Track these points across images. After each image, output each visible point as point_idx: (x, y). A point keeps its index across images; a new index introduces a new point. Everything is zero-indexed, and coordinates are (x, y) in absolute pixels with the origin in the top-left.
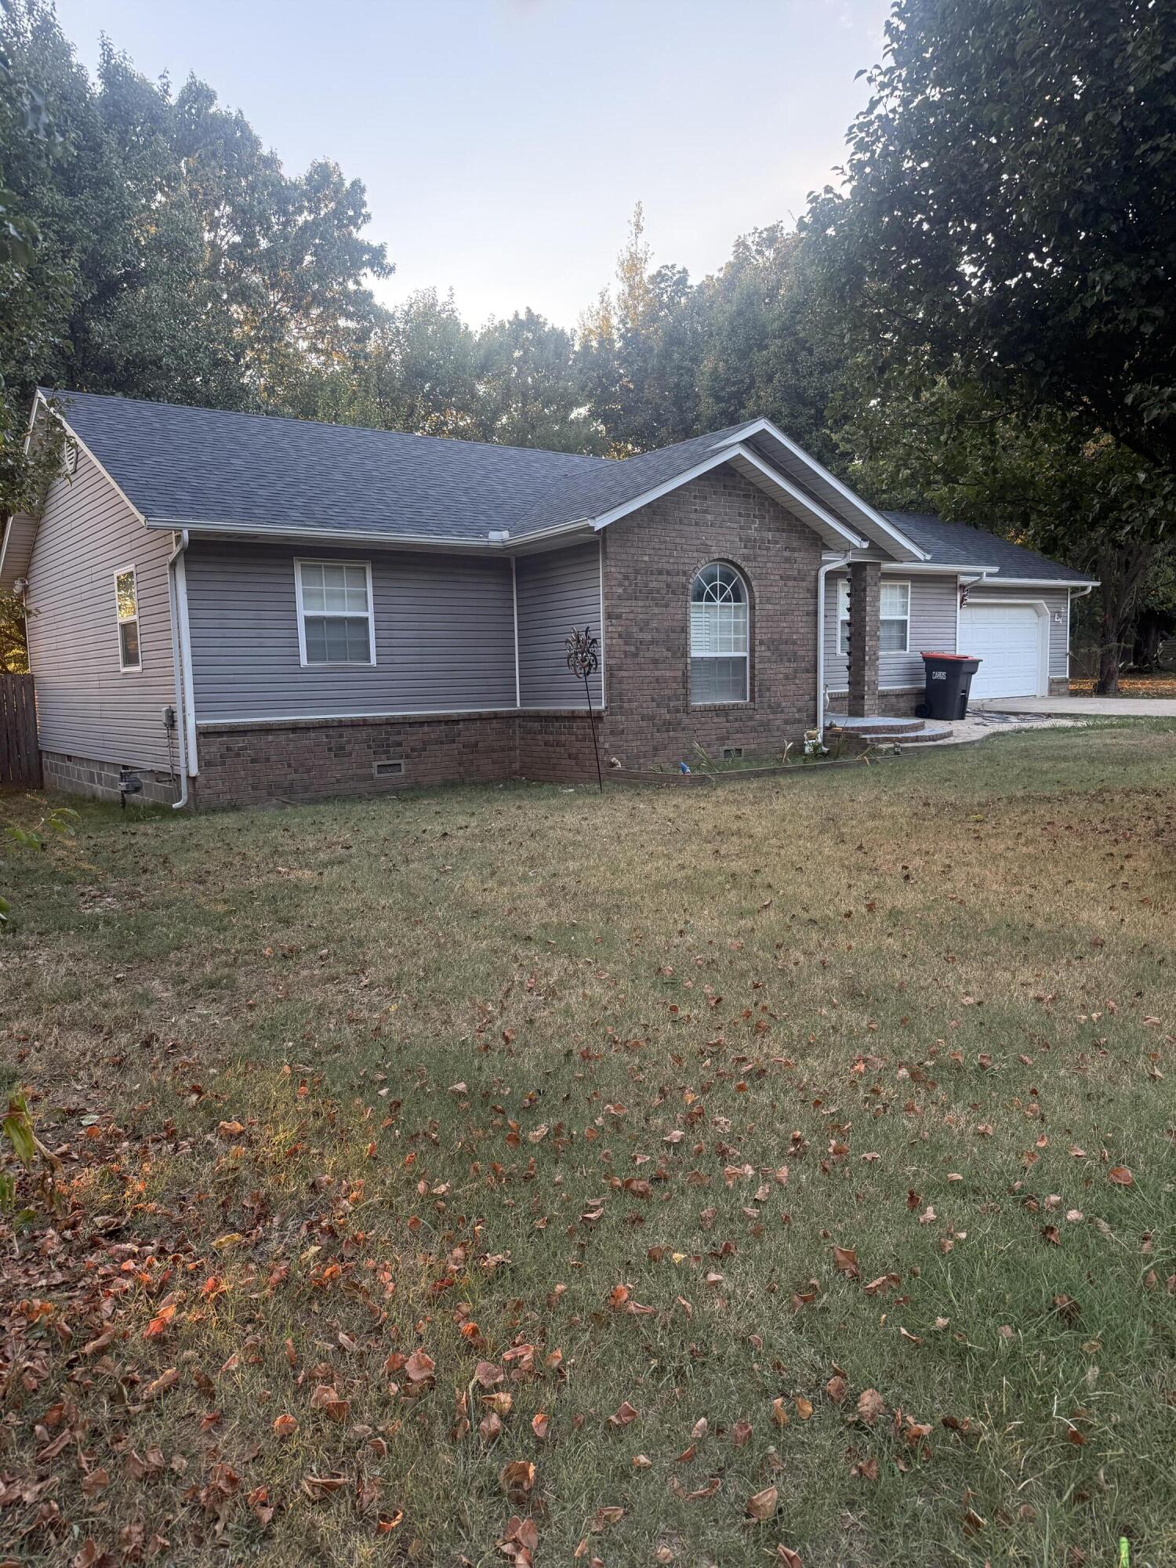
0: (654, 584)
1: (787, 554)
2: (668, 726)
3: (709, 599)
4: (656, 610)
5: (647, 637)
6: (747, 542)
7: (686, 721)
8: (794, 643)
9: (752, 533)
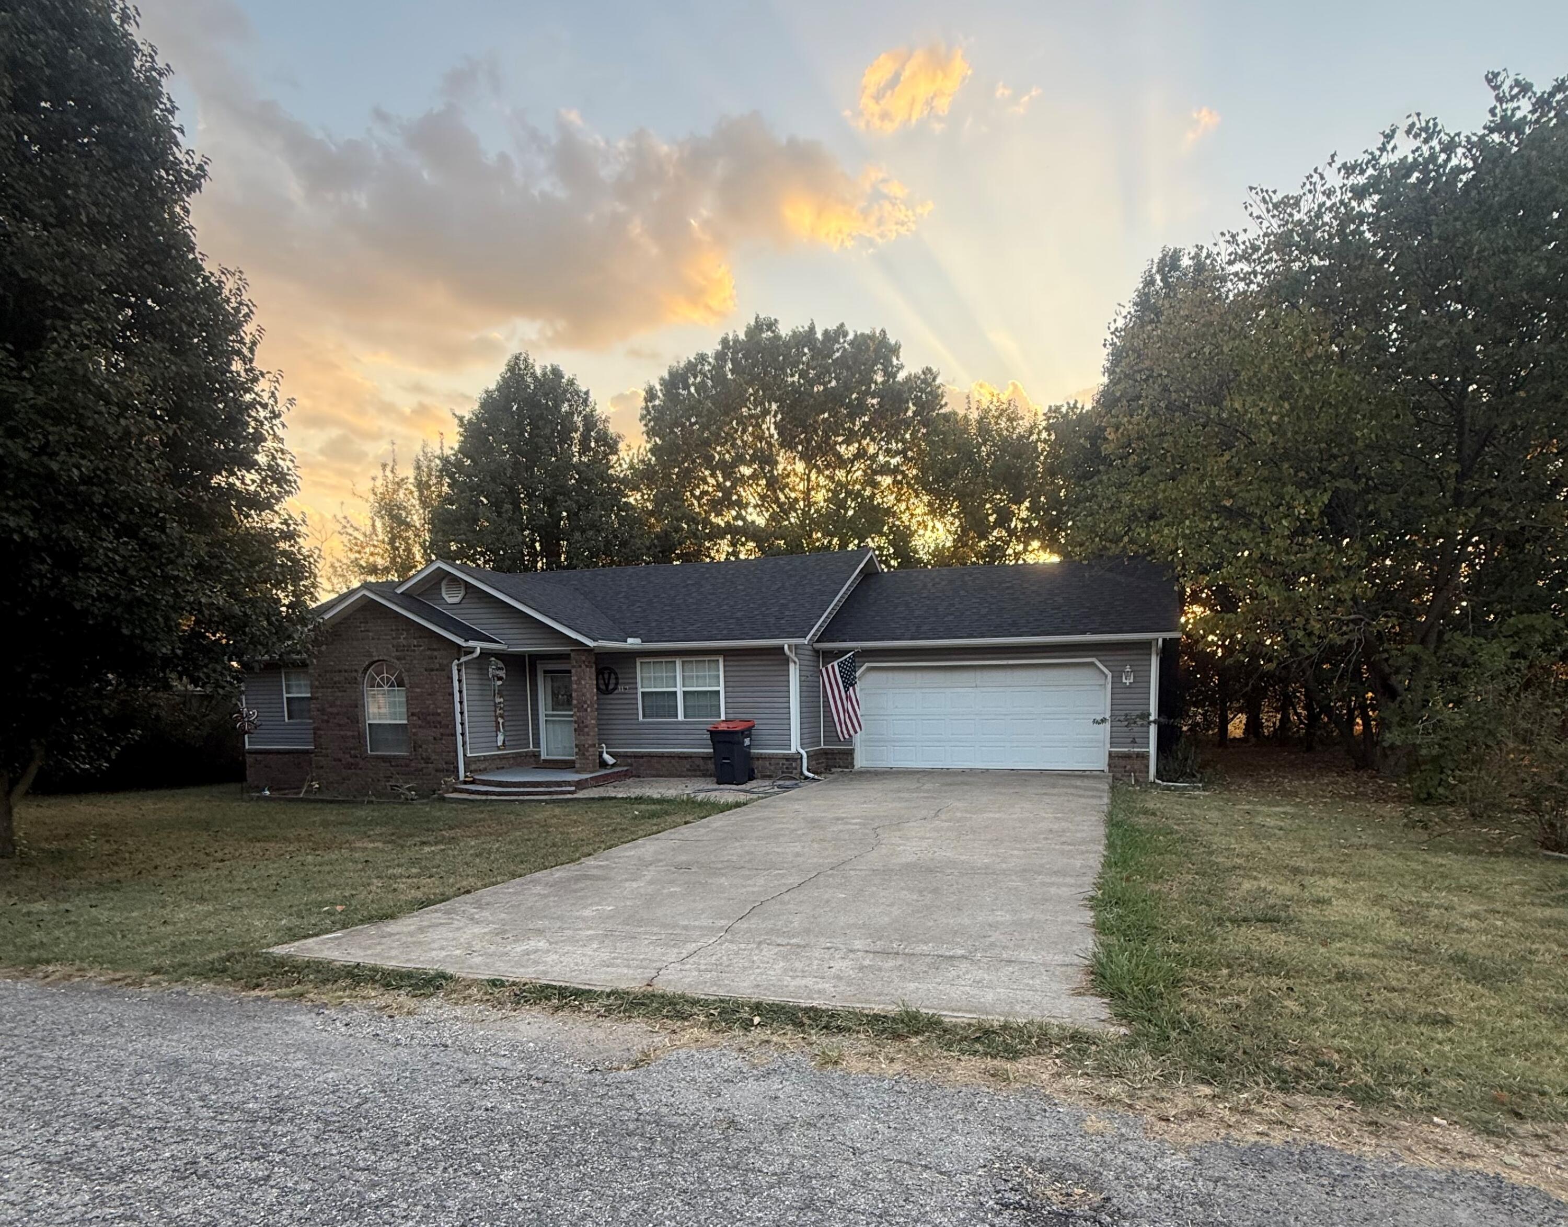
0: (336, 679)
1: (429, 653)
2: (349, 766)
3: (379, 686)
4: (340, 694)
5: (334, 710)
6: (397, 648)
7: (361, 763)
8: (439, 714)
9: (402, 641)
